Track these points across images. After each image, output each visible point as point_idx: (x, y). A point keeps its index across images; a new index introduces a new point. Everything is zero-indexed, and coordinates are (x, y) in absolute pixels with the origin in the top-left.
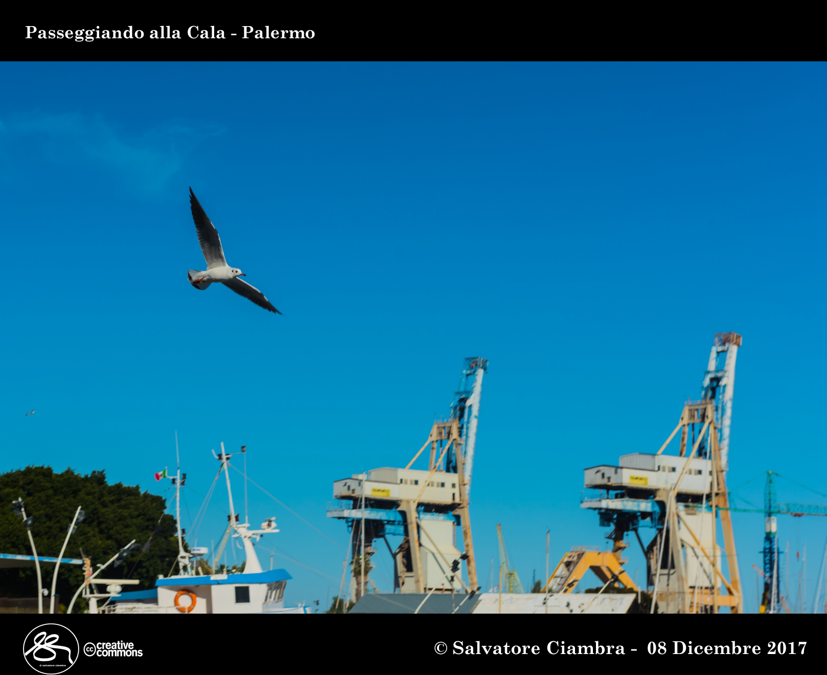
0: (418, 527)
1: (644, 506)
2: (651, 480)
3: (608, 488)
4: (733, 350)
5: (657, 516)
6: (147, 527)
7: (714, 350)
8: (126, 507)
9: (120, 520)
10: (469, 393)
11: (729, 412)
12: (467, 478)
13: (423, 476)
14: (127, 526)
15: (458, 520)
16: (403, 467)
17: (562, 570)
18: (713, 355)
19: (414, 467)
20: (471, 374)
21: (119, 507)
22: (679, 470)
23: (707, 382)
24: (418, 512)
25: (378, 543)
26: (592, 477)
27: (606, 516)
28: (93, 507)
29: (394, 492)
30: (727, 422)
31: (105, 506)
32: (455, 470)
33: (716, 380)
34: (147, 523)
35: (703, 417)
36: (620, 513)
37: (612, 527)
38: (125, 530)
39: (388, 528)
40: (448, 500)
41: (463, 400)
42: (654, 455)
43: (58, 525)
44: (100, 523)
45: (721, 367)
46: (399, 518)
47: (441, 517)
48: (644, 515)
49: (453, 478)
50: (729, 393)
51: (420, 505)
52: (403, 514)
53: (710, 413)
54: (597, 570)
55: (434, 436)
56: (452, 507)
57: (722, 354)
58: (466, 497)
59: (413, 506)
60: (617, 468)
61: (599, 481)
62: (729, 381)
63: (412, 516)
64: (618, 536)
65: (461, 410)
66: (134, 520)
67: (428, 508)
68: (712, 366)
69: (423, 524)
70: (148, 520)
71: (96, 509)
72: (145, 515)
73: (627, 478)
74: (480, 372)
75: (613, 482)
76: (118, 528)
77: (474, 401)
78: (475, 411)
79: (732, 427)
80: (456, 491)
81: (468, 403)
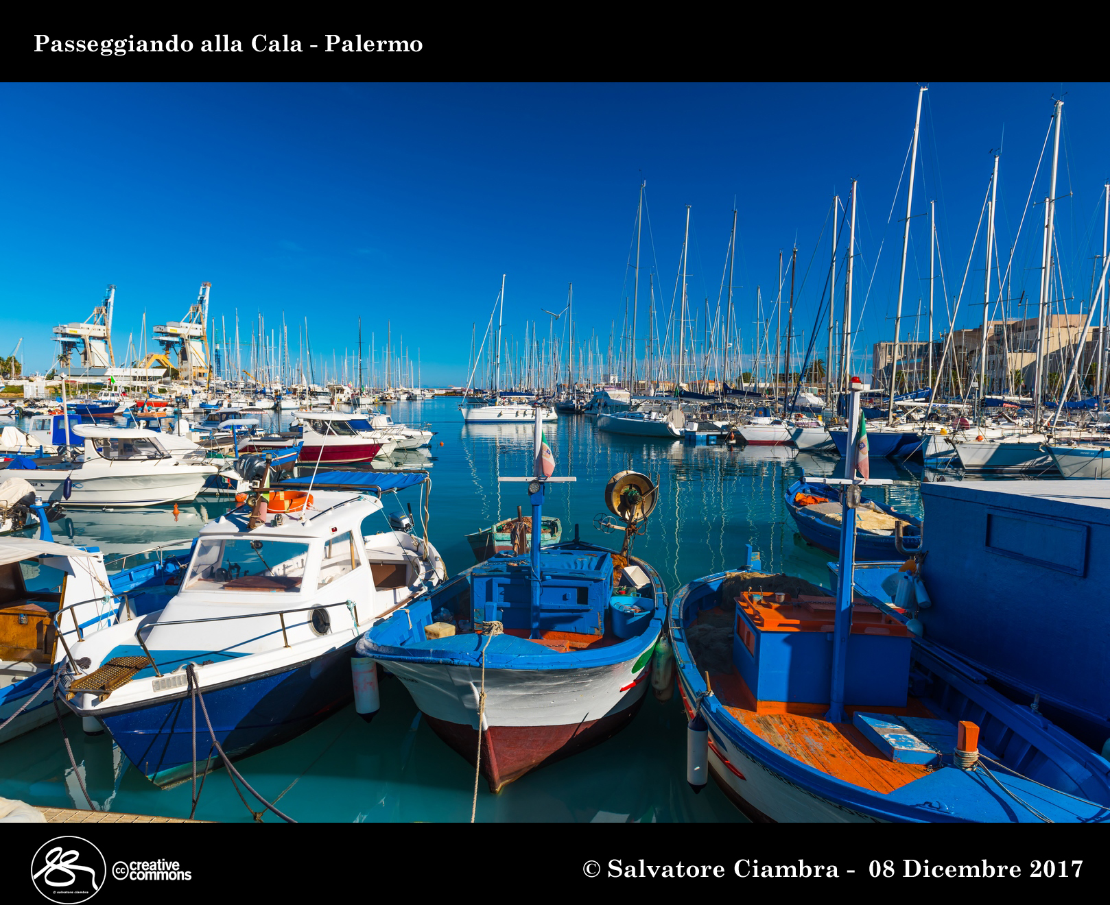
0: (90, 345)
1: (176, 339)
2: (178, 331)
3: (162, 333)
4: (208, 289)
5: (181, 343)
7: (202, 288)
10: (109, 297)
11: (207, 309)
12: (110, 328)
13: (91, 326)
15: (106, 343)
16: (83, 322)
17: (145, 360)
18: (201, 289)
19: (88, 323)
20: (110, 290)
22: (189, 328)
23: (199, 298)
24: (90, 339)
25: (74, 350)
26: (156, 329)
27: (162, 342)
29: (79, 332)
30: (206, 312)
32: (104, 325)
33: (202, 298)
35: (197, 310)
36: (168, 341)
37: (165, 346)
39: (78, 344)
40: (103, 336)
41: (107, 300)
42: (179, 322)
45: (204, 293)
46: (82, 341)
47: (99, 341)
48: (176, 342)
49: (104, 327)
50: (207, 302)
51: (90, 337)
52: (83, 340)
53: (200, 309)
54: (158, 360)
55: (96, 312)
56: (104, 338)
57: (204, 290)
58: (110, 334)
59: (88, 337)
60: (165, 326)
61: (159, 330)
62: (207, 298)
63: (87, 340)
64: (167, 349)
65: (106, 304)
67: (94, 338)
68: (201, 293)
69: (91, 344)
73: (169, 330)
74: (113, 290)
75: (164, 331)
77: (111, 300)
78: (112, 304)
79: (208, 314)
80: (105, 332)
81: (109, 301)
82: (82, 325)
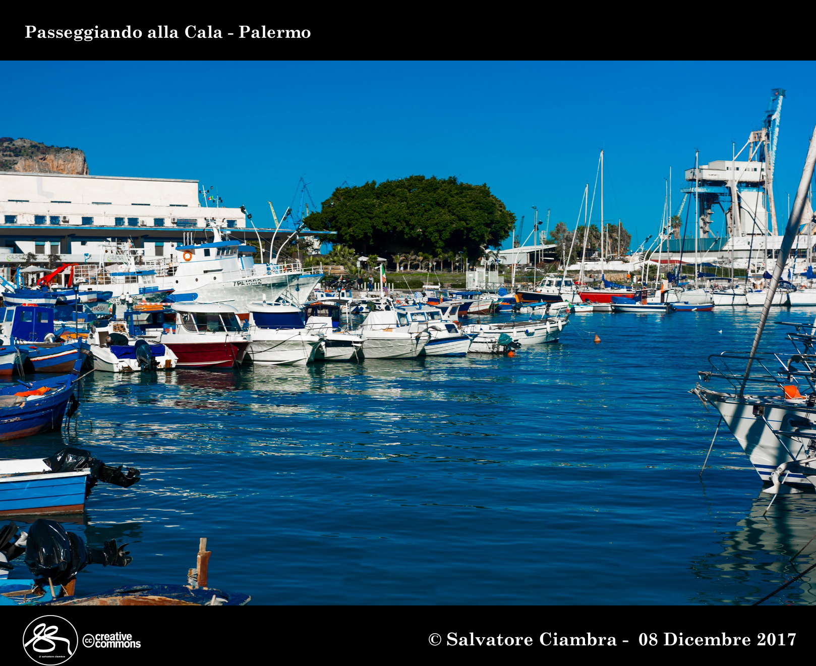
0: (739, 197)
6: (477, 208)
8: (465, 196)
9: (459, 204)
13: (742, 165)
14: (464, 208)
21: (460, 197)
28: (445, 197)
31: (452, 197)
34: (477, 205)
38: (462, 210)
39: (721, 198)
43: (424, 208)
44: (449, 206)
46: (727, 191)
63: (735, 190)
66: (469, 204)
69: (742, 195)
70: (477, 204)
71: (446, 199)
72: (475, 201)
76: (458, 209)
82: (728, 163)
